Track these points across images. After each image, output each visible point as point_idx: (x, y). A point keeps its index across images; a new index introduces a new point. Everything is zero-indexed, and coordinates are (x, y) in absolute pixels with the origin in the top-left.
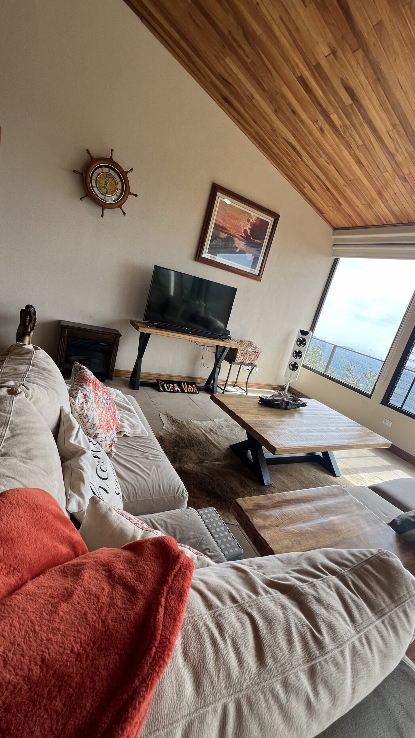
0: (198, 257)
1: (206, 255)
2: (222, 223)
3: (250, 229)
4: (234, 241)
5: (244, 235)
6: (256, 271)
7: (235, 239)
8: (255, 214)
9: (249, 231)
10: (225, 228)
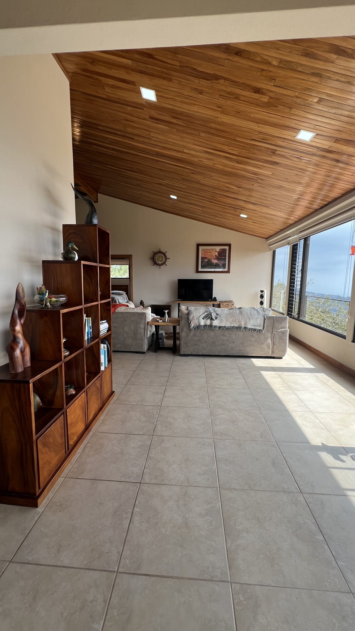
0: (197, 271)
1: (200, 269)
2: (204, 256)
3: (217, 254)
4: (212, 261)
5: (216, 257)
6: (226, 269)
7: (212, 260)
8: (218, 248)
9: (217, 255)
10: (206, 258)
